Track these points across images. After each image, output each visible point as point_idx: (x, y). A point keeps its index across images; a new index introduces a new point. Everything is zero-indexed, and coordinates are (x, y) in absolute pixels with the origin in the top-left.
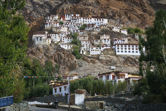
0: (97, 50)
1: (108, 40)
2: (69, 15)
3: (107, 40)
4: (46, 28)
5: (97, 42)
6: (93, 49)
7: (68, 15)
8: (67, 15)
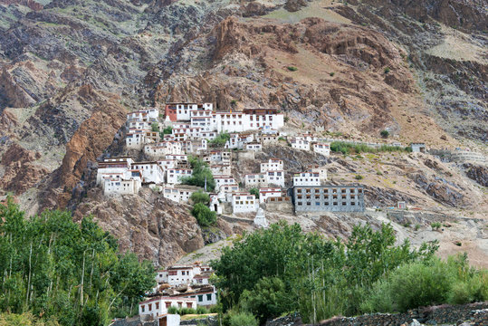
0: (249, 201)
1: (279, 174)
2: (186, 107)
3: (276, 173)
4: (128, 145)
5: (252, 180)
6: (239, 201)
7: (183, 106)
8: (180, 107)
